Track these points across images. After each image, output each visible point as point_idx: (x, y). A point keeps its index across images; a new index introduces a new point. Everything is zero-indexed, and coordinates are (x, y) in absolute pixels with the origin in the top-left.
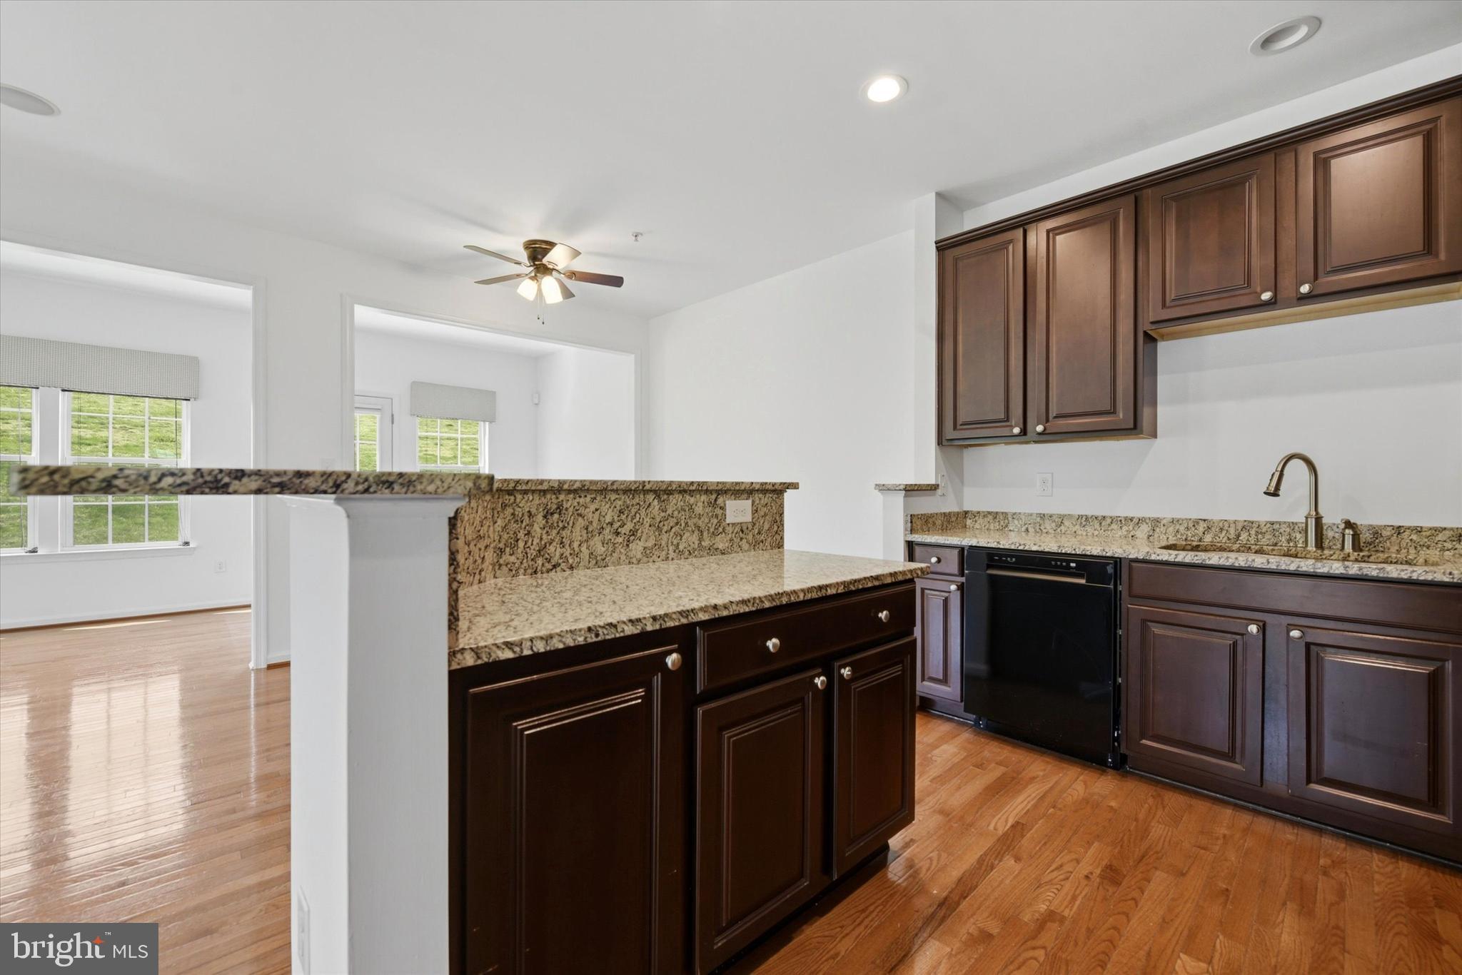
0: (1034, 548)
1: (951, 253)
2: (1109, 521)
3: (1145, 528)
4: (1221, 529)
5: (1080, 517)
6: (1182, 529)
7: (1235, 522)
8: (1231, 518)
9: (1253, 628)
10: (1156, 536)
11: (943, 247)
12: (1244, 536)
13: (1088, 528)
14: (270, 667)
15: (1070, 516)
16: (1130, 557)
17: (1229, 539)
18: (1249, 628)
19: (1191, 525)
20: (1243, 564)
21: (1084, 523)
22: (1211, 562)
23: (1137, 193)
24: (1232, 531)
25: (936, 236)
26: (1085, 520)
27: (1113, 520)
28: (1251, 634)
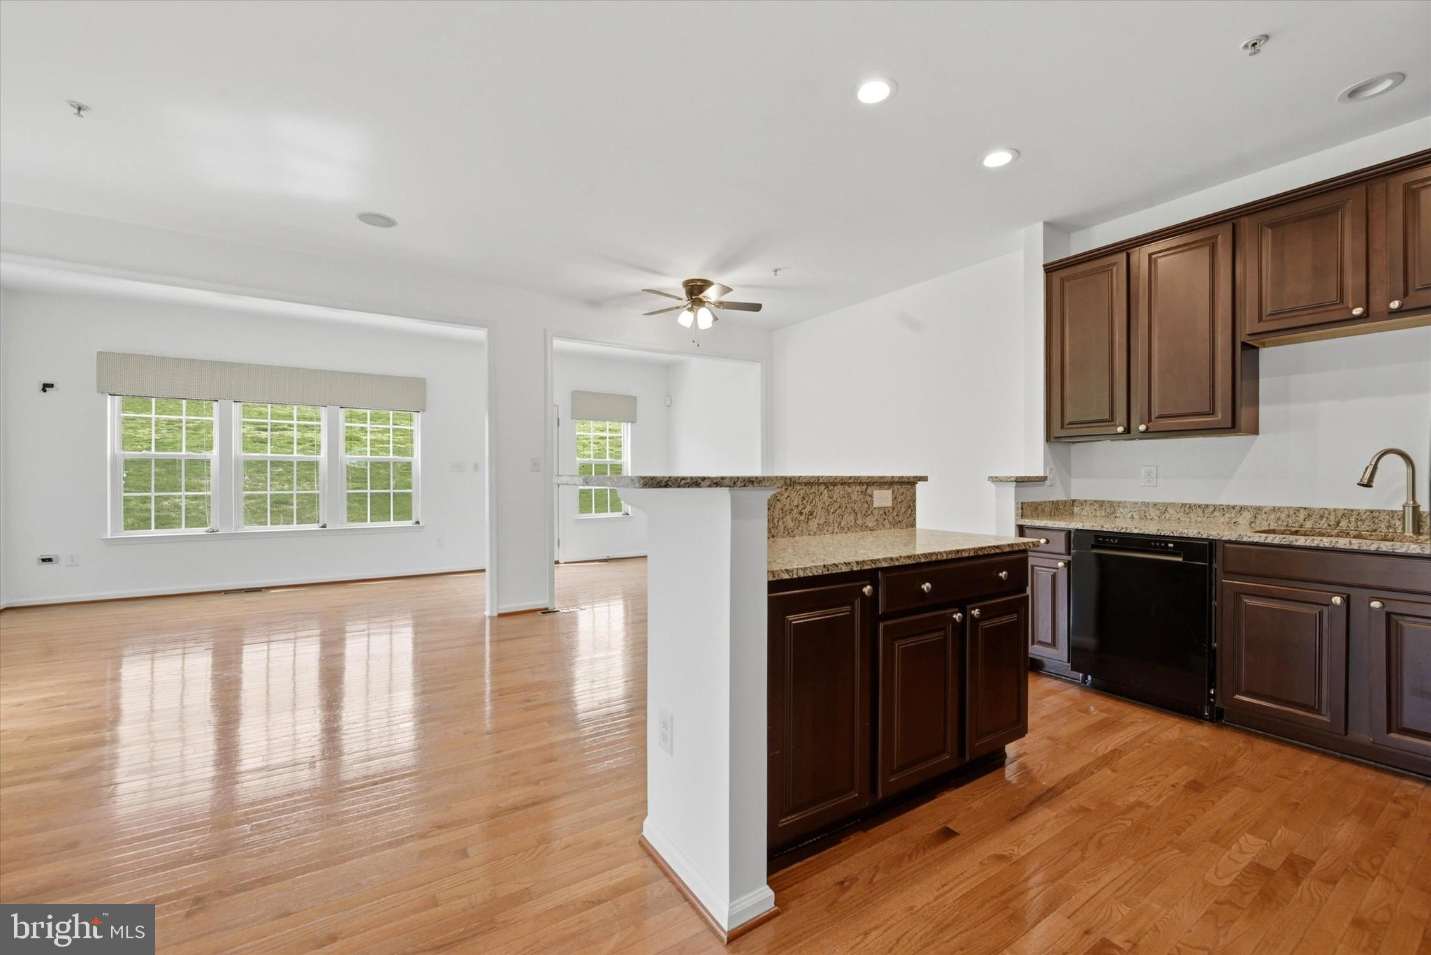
0: (1135, 531)
1: (1057, 276)
2: (1212, 509)
3: (1247, 515)
4: (1322, 517)
5: (1183, 505)
6: (1283, 516)
7: (1335, 510)
8: (1331, 506)
9: (1337, 600)
10: (1258, 522)
11: (1050, 269)
12: (1344, 524)
13: (1192, 515)
14: (500, 615)
15: (1173, 505)
16: (1223, 539)
17: (1329, 525)
18: (1333, 600)
19: (1292, 512)
20: (1327, 545)
21: (1188, 511)
22: (1298, 544)
23: (1234, 221)
24: (1332, 518)
25: (1044, 262)
26: (1189, 508)
27: (1215, 508)
28: (1335, 605)
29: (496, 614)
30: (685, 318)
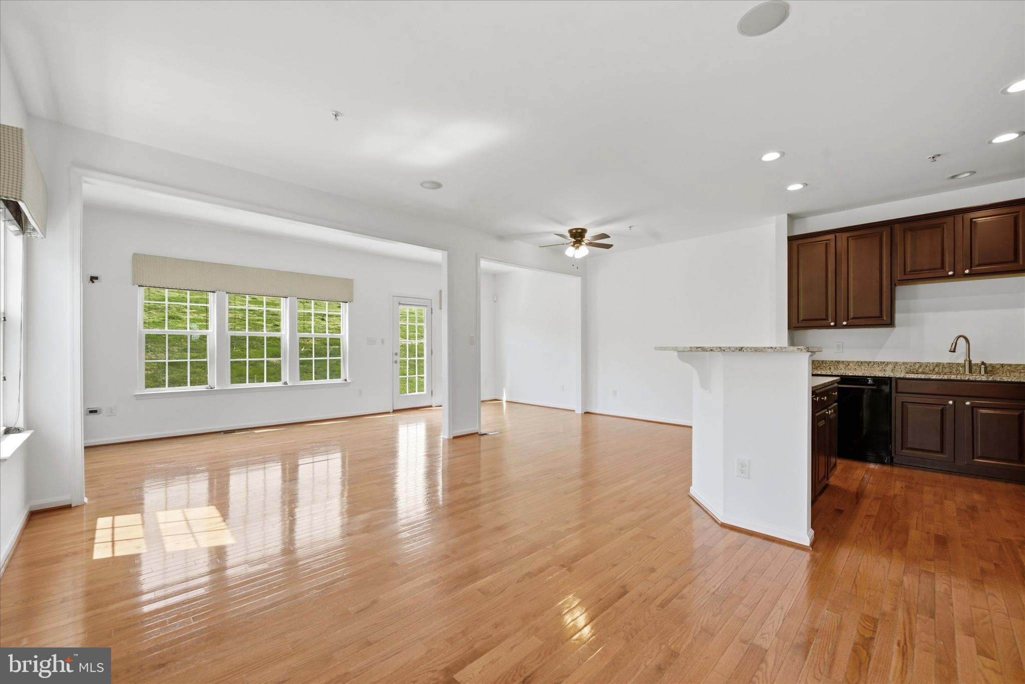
0: (850, 375)
1: (795, 243)
2: (873, 364)
3: (891, 366)
4: (926, 366)
5: (858, 362)
6: (908, 367)
7: (933, 363)
8: (931, 361)
9: (951, 402)
10: (896, 370)
11: (791, 239)
12: (936, 369)
13: (862, 367)
14: (455, 438)
15: (852, 362)
16: (897, 377)
17: (930, 371)
18: (949, 402)
19: (912, 365)
20: (946, 378)
22: (933, 378)
23: (892, 225)
24: (931, 367)
25: (788, 233)
26: (860, 364)
27: (874, 363)
28: (950, 405)
29: (452, 437)
30: (570, 251)
